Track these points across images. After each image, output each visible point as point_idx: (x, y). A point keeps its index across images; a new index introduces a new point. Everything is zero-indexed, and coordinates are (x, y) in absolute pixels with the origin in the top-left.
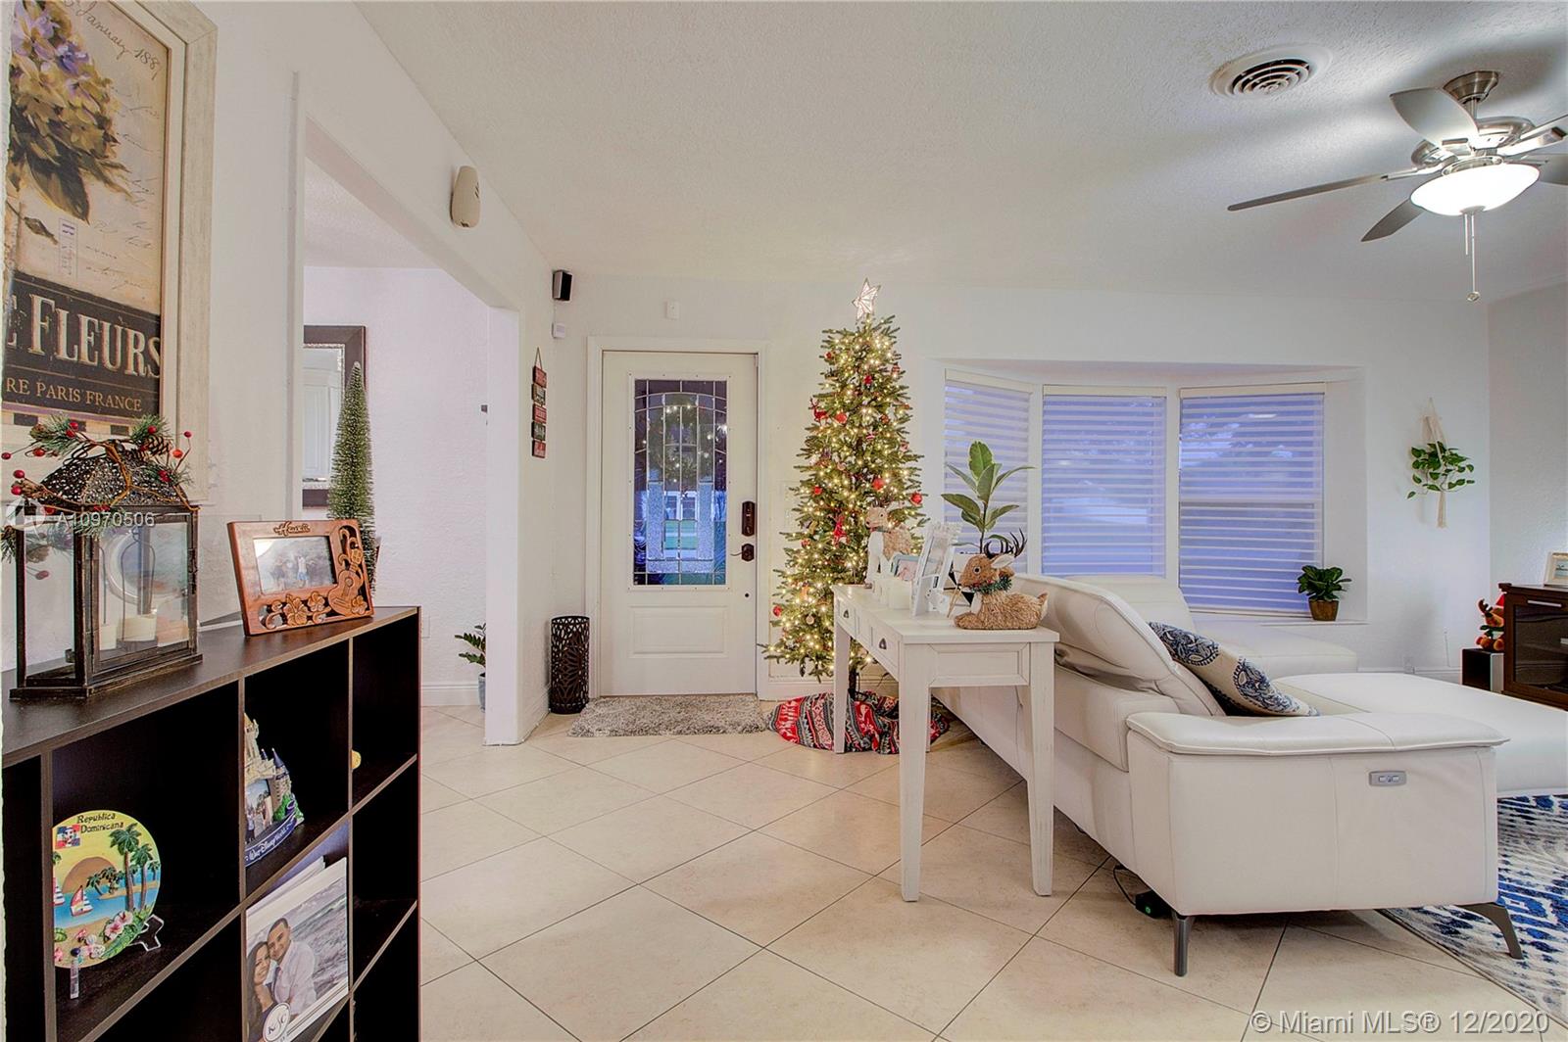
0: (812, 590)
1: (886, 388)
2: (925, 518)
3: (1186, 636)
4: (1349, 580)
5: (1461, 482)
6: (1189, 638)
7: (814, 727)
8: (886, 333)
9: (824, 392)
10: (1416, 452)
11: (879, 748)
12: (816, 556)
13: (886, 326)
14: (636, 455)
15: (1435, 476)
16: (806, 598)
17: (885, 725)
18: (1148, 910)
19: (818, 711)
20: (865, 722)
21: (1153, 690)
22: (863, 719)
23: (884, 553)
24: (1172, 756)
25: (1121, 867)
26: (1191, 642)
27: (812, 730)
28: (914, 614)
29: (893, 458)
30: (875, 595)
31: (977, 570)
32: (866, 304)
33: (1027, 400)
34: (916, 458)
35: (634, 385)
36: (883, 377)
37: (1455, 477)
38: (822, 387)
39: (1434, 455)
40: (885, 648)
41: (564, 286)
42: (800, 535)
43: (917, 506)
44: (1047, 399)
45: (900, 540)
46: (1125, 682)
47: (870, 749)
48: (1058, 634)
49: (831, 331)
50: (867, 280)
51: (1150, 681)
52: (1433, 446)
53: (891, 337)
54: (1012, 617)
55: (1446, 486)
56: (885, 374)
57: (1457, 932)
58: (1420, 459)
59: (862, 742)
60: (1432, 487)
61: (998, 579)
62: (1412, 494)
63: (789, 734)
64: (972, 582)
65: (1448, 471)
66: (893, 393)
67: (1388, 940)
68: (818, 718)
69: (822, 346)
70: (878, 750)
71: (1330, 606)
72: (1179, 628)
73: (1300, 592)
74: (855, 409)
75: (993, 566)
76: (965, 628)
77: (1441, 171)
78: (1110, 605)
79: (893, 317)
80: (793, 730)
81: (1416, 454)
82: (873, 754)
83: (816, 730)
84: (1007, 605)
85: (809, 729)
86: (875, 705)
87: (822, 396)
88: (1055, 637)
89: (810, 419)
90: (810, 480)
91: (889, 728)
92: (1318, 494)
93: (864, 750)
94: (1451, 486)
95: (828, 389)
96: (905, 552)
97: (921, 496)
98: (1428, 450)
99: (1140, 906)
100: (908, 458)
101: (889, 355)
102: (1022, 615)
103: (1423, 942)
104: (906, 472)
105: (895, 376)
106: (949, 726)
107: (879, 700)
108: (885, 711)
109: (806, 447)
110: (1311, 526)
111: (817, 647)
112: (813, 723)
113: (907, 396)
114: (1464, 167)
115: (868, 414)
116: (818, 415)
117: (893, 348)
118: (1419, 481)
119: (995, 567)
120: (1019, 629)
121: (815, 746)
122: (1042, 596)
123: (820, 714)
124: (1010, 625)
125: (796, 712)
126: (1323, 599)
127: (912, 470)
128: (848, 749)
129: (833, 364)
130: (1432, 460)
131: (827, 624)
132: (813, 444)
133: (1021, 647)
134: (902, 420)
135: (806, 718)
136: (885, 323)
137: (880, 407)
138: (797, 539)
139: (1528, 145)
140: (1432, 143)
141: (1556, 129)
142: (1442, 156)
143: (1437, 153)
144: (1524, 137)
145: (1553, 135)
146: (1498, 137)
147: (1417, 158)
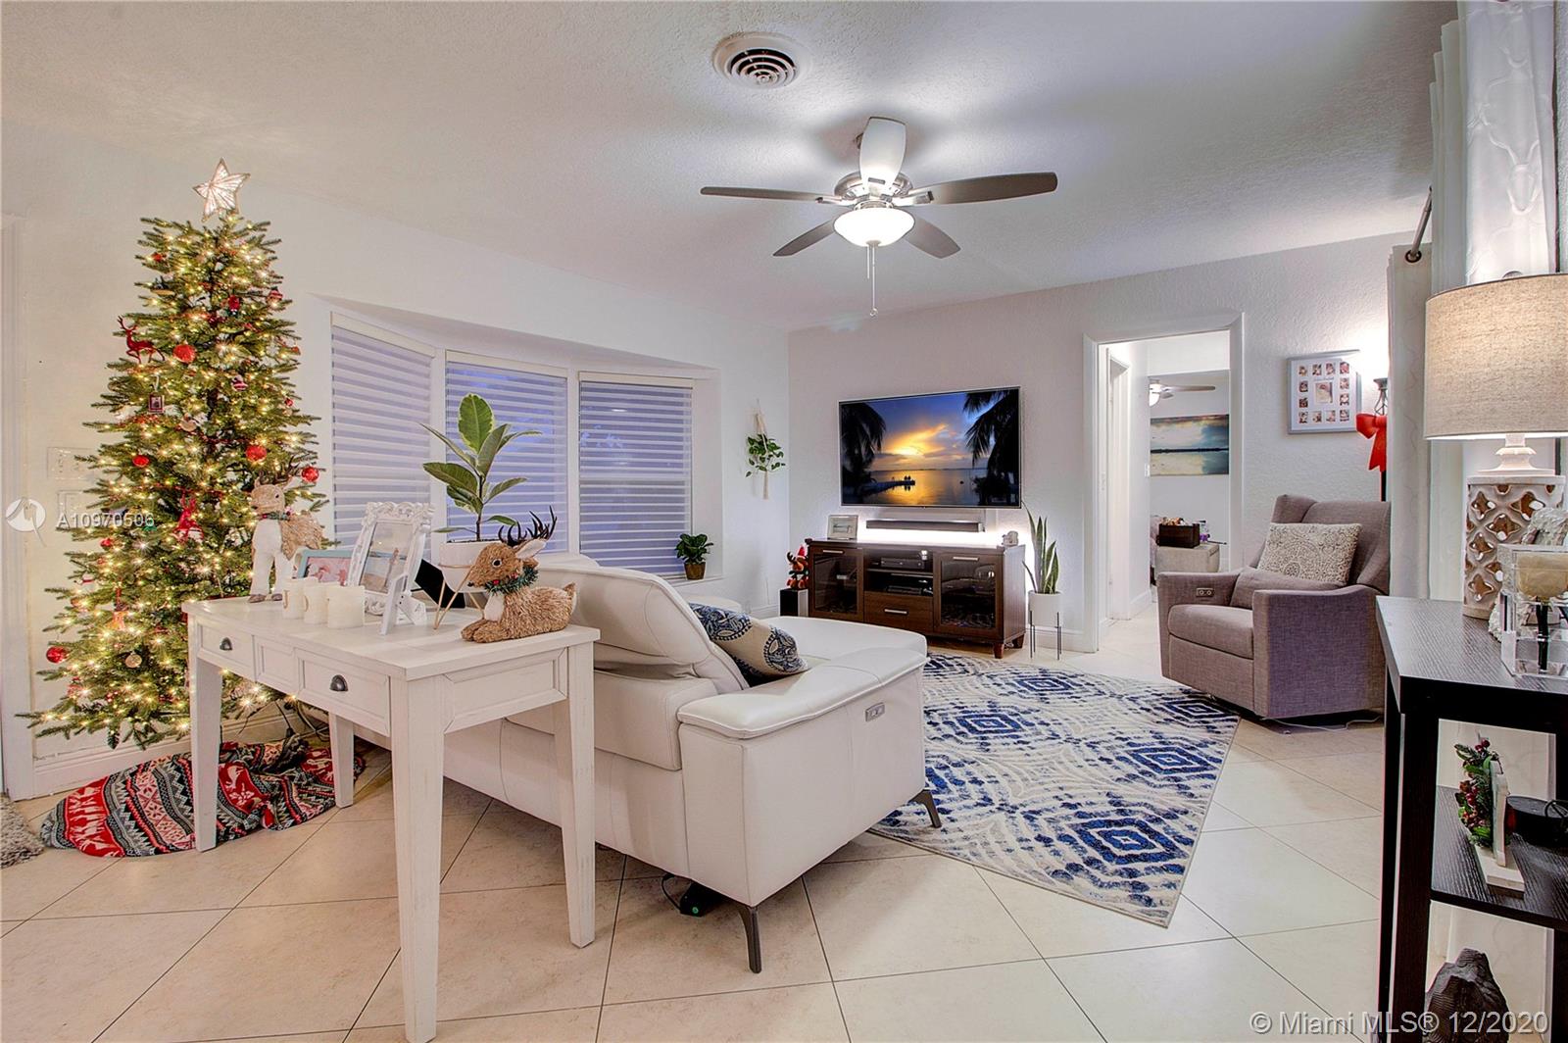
0: (131, 614)
1: (258, 320)
2: (323, 500)
3: (716, 612)
4: (712, 544)
5: (778, 465)
6: (719, 614)
7: (145, 821)
8: (257, 243)
9: (146, 311)
10: (751, 441)
11: (274, 823)
12: (139, 561)
13: (257, 234)
15: (762, 459)
16: (122, 628)
17: (274, 786)
18: (695, 910)
19: (149, 795)
20: (238, 790)
21: (690, 674)
22: (233, 786)
23: (283, 550)
24: (743, 743)
25: (669, 876)
26: (722, 618)
27: (142, 824)
28: (384, 632)
29: (277, 418)
30: (291, 611)
31: (497, 563)
32: (220, 193)
33: (428, 365)
34: (307, 419)
36: (258, 304)
37: (775, 460)
38: (144, 302)
39: (761, 443)
40: (344, 689)
42: (101, 530)
43: (311, 484)
44: (451, 366)
45: (305, 531)
46: (662, 671)
47: (259, 827)
48: (598, 631)
49: (157, 222)
50: (222, 162)
51: (688, 665)
52: (760, 436)
53: (267, 251)
54: (543, 619)
55: (769, 468)
56: (258, 299)
57: (898, 821)
58: (753, 447)
59: (245, 822)
60: (761, 468)
61: (521, 572)
62: (749, 473)
63: (100, 846)
64: (490, 579)
65: (770, 456)
66: (274, 327)
67: (866, 849)
68: (152, 804)
69: (140, 242)
70: (274, 826)
71: (699, 567)
72: (706, 605)
73: (678, 557)
74: (204, 344)
75: (517, 555)
76: (484, 642)
77: (854, 205)
78: (663, 591)
79: (268, 223)
80: (105, 837)
82: (266, 834)
83: (150, 826)
84: (536, 603)
85: (137, 826)
86: (249, 762)
87: (140, 319)
88: (595, 634)
89: (120, 349)
90: (122, 445)
91: (281, 789)
92: (687, 473)
93: (250, 832)
94: (773, 467)
95: (155, 305)
96: (313, 546)
97: (318, 470)
98: (759, 440)
99: (685, 909)
100: (297, 419)
101: (263, 274)
102: (554, 613)
103: (886, 840)
104: (294, 438)
105: (275, 304)
106: (364, 762)
107: (254, 753)
108: (265, 765)
109: (113, 394)
110: (681, 500)
111: (150, 700)
112: (142, 815)
113: (296, 334)
114: (871, 205)
115: (231, 354)
116: (135, 346)
117: (272, 266)
118: (753, 463)
119: (520, 557)
120: (550, 631)
121: (158, 852)
122: (570, 586)
123: (153, 798)
124: (540, 628)
125: (99, 804)
126: (694, 561)
127: (305, 437)
128: (222, 838)
129: (166, 271)
130: (760, 447)
131: (167, 662)
132: (125, 389)
133: (556, 654)
134: (285, 367)
135: (127, 809)
136: (254, 229)
137: (250, 346)
138: (95, 536)
139: (909, 201)
140: (860, 178)
141: (930, 193)
142: (859, 192)
143: (857, 188)
144: (910, 193)
145: (927, 197)
146: (894, 188)
147: (840, 190)
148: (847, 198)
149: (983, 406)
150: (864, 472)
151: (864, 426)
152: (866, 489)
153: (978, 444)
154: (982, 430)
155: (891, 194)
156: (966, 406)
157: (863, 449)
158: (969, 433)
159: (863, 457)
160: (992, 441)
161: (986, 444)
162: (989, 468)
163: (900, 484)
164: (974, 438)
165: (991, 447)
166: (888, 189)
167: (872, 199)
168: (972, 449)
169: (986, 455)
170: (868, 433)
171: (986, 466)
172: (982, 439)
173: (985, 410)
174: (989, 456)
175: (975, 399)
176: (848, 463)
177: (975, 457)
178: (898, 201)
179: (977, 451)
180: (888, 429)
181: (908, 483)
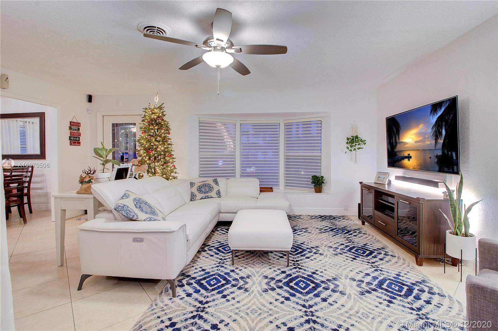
4: (326, 180)
5: (359, 148)
14: (113, 144)
15: (351, 147)
32: (157, 101)
35: (111, 125)
37: (357, 147)
39: (353, 139)
41: (90, 99)
58: (348, 141)
60: (351, 150)
62: (346, 153)
65: (356, 145)
71: (318, 188)
81: (348, 139)
94: (355, 150)
98: (351, 138)
118: (348, 148)
130: (352, 141)
139: (232, 51)
140: (213, 39)
141: (240, 49)
142: (213, 44)
143: (212, 43)
144: (233, 48)
145: (240, 51)
146: (227, 45)
147: (205, 43)
148: (208, 47)
149: (439, 112)
150: (394, 151)
151: (394, 128)
152: (395, 160)
153: (437, 135)
154: (439, 126)
155: (226, 47)
156: (431, 112)
157: (394, 140)
158: (433, 128)
159: (394, 144)
160: (444, 132)
161: (441, 134)
162: (443, 149)
163: (406, 157)
164: (435, 131)
165: (443, 136)
166: (224, 44)
167: (218, 48)
168: (434, 138)
169: (441, 141)
170: (395, 132)
171: (441, 148)
172: (439, 130)
173: (440, 113)
174: (442, 142)
175: (435, 107)
176: (389, 147)
177: (436, 143)
178: (228, 50)
179: (436, 139)
180: (401, 129)
181: (409, 157)
